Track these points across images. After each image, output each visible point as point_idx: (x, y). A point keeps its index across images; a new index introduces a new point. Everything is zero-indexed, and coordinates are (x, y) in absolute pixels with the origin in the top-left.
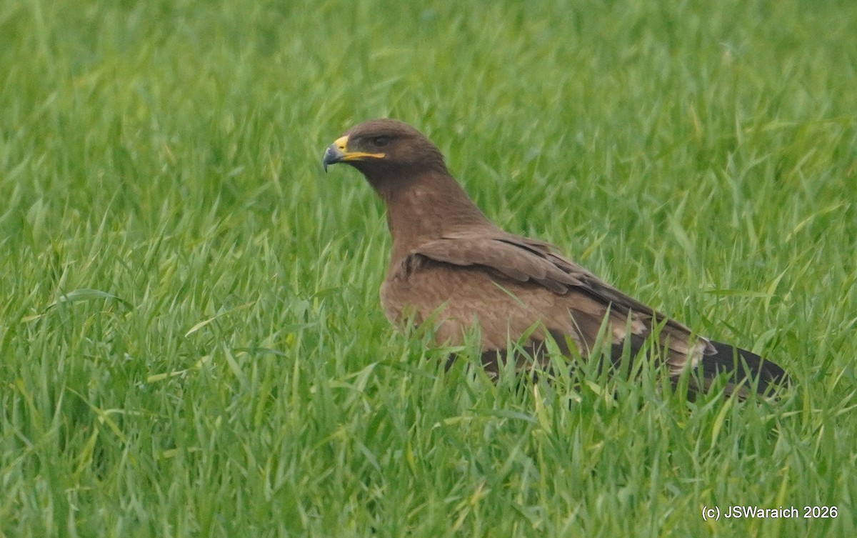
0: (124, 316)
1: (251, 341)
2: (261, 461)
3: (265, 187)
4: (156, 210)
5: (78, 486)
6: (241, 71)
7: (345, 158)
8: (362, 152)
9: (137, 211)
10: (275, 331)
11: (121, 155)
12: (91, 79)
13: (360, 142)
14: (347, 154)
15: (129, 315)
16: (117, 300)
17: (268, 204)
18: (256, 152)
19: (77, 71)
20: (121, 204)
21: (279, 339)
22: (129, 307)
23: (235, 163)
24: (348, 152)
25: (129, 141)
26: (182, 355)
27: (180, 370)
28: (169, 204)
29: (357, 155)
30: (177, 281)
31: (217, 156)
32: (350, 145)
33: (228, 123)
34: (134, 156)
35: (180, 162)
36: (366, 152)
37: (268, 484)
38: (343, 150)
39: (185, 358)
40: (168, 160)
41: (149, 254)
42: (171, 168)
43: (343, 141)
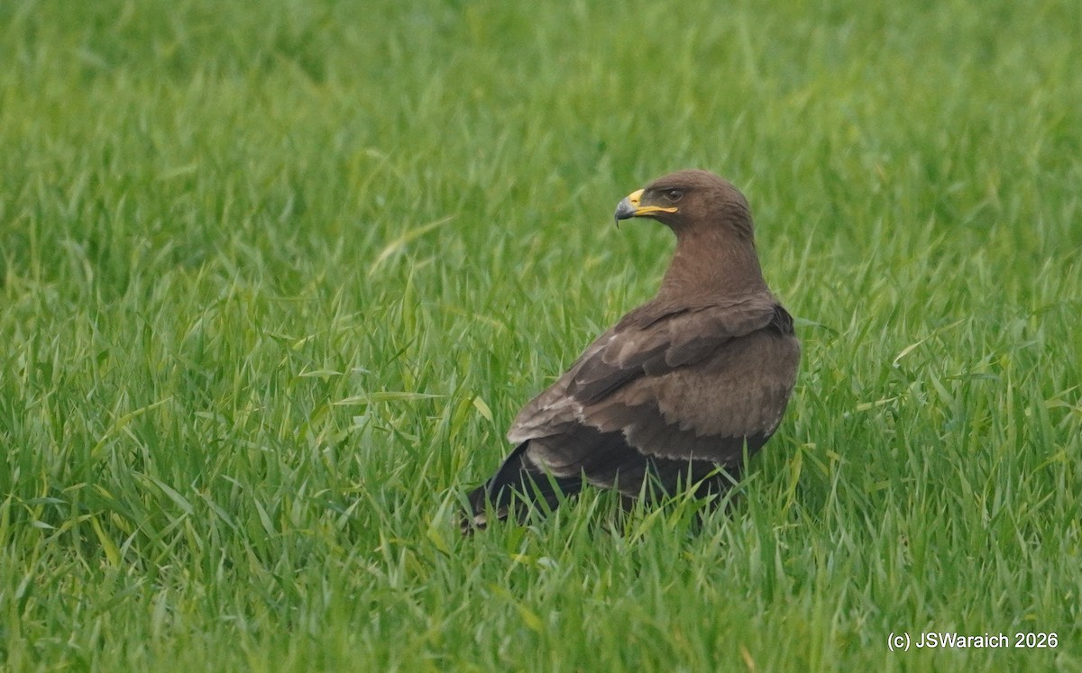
0: (829, 343)
1: (964, 363)
2: (977, 488)
3: (983, 204)
4: (869, 232)
5: (786, 523)
6: (958, 81)
7: (638, 213)
8: (656, 205)
9: (850, 234)
10: (988, 352)
11: (831, 177)
12: (799, 100)
13: (653, 196)
14: (639, 208)
15: (835, 343)
16: (823, 328)
17: (986, 220)
18: (971, 165)
19: (785, 91)
20: (831, 227)
21: (992, 360)
22: (835, 333)
23: (951, 178)
24: (641, 205)
25: (839, 163)
26: (892, 382)
27: (891, 397)
28: (883, 222)
29: (651, 209)
30: (889, 306)
31: (931, 172)
32: (644, 199)
33: (943, 140)
34: (844, 177)
35: (892, 182)
36: (660, 207)
37: (985, 512)
38: (636, 204)
39: (895, 384)
40: (879, 178)
41: (859, 280)
42: (884, 187)
43: (637, 195)
